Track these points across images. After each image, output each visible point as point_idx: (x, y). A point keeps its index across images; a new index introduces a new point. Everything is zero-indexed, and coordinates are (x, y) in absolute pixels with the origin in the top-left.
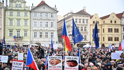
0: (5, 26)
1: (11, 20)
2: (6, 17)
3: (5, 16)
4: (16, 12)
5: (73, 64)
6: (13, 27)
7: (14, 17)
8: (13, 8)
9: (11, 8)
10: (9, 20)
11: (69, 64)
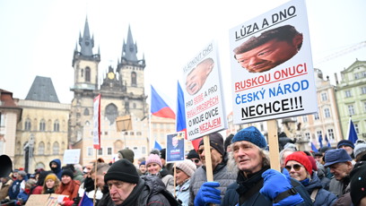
0: (339, 118)
1: (350, 105)
2: (339, 102)
3: (336, 100)
4: (357, 88)
5: (270, 50)
6: (358, 116)
7: (354, 98)
8: (350, 83)
9: (345, 84)
10: (346, 107)
11: (251, 62)
